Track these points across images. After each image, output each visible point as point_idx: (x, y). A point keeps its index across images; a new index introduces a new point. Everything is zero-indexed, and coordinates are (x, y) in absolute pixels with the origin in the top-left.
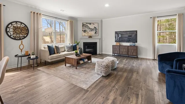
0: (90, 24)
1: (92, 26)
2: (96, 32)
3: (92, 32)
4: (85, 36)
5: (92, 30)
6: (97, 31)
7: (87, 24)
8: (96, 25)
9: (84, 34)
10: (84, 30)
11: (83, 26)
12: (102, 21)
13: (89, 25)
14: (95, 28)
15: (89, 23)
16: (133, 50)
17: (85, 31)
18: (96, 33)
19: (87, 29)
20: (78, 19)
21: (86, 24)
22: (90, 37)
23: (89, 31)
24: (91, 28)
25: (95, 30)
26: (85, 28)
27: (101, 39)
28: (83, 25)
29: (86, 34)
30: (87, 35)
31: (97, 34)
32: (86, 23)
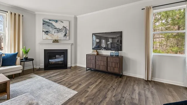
0: (57, 21)
1: (59, 25)
2: (66, 33)
3: (59, 33)
4: (47, 39)
5: (59, 30)
6: (68, 32)
7: (51, 22)
8: (66, 24)
9: (45, 36)
10: (46, 30)
11: (43, 24)
13: (54, 23)
14: (65, 27)
15: (53, 20)
16: (113, 63)
17: (47, 32)
18: (65, 35)
19: (51, 29)
20: (36, 13)
21: (48, 21)
22: (56, 41)
23: (55, 32)
24: (57, 28)
25: (64, 31)
26: (47, 27)
27: (75, 45)
28: (45, 23)
30: (50, 38)
31: (68, 37)
32: (50, 20)
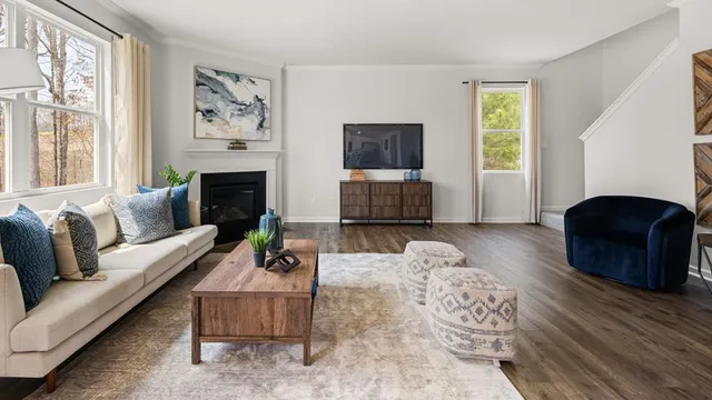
0: (237, 78)
1: (244, 93)
2: (264, 120)
3: (244, 119)
4: (209, 138)
5: (244, 109)
6: (267, 115)
7: (220, 78)
8: (262, 90)
9: (204, 128)
10: (207, 107)
11: (198, 84)
12: (284, 72)
13: (229, 83)
14: (260, 100)
15: (228, 74)
17: (209, 113)
18: (261, 125)
19: (220, 104)
20: (172, 41)
21: (214, 75)
22: (238, 145)
23: (232, 115)
24: (240, 100)
25: (256, 112)
26: (210, 95)
27: (281, 157)
28: (202, 81)
29: (213, 129)
30: (219, 135)
31: (267, 132)
32: (217, 72)
